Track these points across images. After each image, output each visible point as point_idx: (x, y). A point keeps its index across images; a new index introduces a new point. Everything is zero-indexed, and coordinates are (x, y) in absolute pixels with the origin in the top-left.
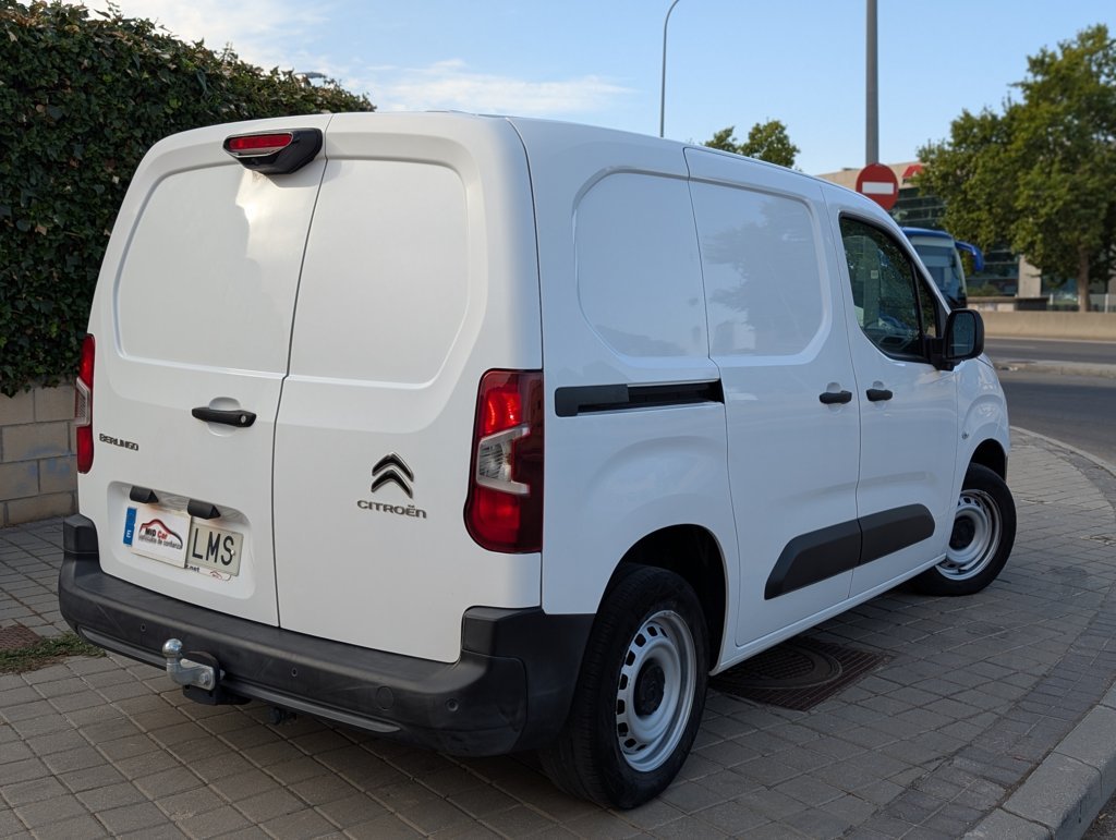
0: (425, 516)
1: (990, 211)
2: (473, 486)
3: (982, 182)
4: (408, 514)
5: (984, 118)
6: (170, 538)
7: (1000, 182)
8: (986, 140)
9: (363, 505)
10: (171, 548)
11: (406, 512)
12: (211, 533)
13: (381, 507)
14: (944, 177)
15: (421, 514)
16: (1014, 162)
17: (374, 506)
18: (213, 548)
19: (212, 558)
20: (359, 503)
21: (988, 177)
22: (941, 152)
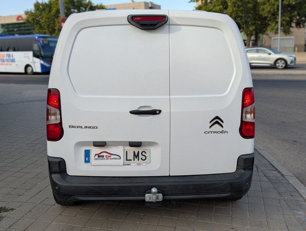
0: (227, 133)
1: (48, 30)
2: (242, 121)
3: (46, 21)
4: (222, 133)
5: (43, 3)
6: (112, 157)
7: (50, 22)
8: (44, 9)
9: (206, 133)
10: (115, 160)
11: (222, 132)
12: (134, 152)
13: (213, 132)
14: (33, 20)
15: (226, 132)
16: (53, 16)
17: (210, 133)
18: (136, 156)
19: (136, 160)
20: (205, 133)
21: (47, 20)
22: (31, 13)
